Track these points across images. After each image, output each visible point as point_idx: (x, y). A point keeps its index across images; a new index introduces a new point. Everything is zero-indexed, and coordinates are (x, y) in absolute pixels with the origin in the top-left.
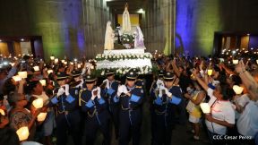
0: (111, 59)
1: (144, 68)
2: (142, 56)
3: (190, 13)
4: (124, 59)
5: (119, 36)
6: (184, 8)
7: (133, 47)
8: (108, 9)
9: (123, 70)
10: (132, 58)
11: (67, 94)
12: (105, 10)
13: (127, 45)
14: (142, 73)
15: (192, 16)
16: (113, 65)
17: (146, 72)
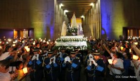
0: (64, 41)
1: (83, 47)
2: (81, 40)
3: (108, 17)
4: (71, 41)
5: (69, 29)
6: (105, 15)
7: (76, 35)
8: (66, 16)
9: (70, 47)
10: (76, 40)
11: (38, 59)
12: (65, 16)
13: (74, 34)
14: (81, 49)
15: (109, 19)
16: (65, 44)
17: (84, 49)
